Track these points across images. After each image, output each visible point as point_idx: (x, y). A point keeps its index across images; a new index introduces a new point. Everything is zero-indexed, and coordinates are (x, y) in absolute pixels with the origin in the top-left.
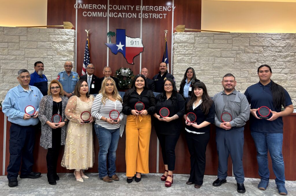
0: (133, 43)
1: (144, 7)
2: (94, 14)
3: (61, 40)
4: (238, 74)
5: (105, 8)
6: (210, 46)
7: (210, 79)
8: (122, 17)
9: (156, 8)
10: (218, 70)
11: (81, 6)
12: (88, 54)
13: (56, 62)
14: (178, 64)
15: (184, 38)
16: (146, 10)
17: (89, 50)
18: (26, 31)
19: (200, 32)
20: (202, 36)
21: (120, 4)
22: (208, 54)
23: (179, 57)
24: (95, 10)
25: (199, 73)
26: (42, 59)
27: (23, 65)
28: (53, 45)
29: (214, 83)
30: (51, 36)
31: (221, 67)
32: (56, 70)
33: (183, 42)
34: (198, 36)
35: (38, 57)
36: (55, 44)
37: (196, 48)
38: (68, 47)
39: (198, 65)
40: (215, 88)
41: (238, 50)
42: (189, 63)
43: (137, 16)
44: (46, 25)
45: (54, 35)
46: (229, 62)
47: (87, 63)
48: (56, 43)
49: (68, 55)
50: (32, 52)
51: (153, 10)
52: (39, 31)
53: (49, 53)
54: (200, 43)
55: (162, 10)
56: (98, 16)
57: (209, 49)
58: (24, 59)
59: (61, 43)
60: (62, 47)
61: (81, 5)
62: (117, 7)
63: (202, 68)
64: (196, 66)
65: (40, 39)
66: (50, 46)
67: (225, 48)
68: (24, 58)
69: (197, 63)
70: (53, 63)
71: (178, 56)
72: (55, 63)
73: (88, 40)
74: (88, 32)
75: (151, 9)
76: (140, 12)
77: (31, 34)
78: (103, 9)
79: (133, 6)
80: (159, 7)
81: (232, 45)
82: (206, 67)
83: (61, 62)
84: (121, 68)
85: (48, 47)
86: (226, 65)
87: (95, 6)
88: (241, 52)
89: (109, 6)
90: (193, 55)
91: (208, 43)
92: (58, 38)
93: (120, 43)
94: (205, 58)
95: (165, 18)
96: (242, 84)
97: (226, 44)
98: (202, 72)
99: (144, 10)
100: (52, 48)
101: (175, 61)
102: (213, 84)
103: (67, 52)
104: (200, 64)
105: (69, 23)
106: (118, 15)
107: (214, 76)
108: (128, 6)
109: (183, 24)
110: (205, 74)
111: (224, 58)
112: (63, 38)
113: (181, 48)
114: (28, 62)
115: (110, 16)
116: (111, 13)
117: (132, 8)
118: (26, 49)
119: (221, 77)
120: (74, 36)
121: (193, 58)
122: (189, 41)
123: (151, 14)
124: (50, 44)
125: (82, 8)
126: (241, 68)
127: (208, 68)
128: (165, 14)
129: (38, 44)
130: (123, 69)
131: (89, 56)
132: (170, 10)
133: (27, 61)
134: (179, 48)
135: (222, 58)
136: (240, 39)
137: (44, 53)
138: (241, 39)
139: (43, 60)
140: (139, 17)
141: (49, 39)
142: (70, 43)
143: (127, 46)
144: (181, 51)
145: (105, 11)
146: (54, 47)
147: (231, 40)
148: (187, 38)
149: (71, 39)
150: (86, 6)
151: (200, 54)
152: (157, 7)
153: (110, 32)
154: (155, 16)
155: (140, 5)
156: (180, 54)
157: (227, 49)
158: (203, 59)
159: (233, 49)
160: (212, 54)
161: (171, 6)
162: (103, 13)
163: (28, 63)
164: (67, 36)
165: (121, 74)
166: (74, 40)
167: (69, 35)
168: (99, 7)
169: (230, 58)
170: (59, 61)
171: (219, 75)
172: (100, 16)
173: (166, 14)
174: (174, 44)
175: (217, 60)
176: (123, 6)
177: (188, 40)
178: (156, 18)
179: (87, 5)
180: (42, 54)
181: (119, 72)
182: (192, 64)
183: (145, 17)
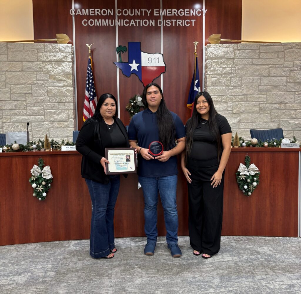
0: (152, 60)
1: (165, 10)
2: (98, 23)
3: (54, 59)
4: (292, 98)
5: (112, 14)
6: (255, 61)
7: (255, 106)
8: (135, 25)
9: (181, 12)
10: (265, 95)
11: (79, 12)
12: (91, 77)
13: (49, 89)
14: (212, 87)
15: (220, 51)
16: (168, 15)
17: (92, 71)
18: (6, 47)
19: (241, 43)
20: (244, 48)
21: (132, 8)
22: (253, 73)
23: (213, 78)
24: (98, 17)
25: (241, 99)
26: (30, 86)
27: (5, 95)
28: (44, 67)
29: (260, 111)
30: (40, 54)
31: (269, 89)
32: (49, 100)
33: (218, 57)
34: (239, 49)
35: (25, 84)
36: (46, 65)
37: (236, 65)
38: (64, 68)
39: (240, 88)
40: (262, 118)
41: (292, 66)
42: (227, 86)
43: (156, 23)
44: (33, 39)
45: (45, 52)
46: (280, 84)
47: (91, 89)
48: (48, 63)
49: (64, 79)
50: (16, 77)
51: (177, 15)
52: (24, 47)
53: (39, 77)
54: (241, 59)
55: (189, 15)
56: (103, 25)
57: (253, 66)
58: (6, 86)
59: (54, 64)
60: (56, 68)
61: (79, 10)
62: (129, 12)
63: (244, 92)
64: (236, 90)
65: (26, 58)
66: (40, 68)
67: (275, 64)
68: (6, 84)
69: (238, 85)
70: (45, 90)
71: (213, 76)
72: (47, 91)
73: (91, 59)
74: (89, 47)
75: (174, 14)
76: (159, 17)
77: (13, 52)
78: (109, 15)
79: (150, 10)
80: (186, 10)
81: (283, 59)
82: (249, 91)
83: (56, 89)
84: (136, 96)
85: (37, 70)
86: (276, 87)
87: (98, 11)
88: (296, 69)
89: (117, 10)
90: (233, 75)
91: (252, 59)
92: (50, 56)
93: (134, 61)
94: (248, 78)
95: (193, 25)
96: (297, 111)
97: (276, 58)
98: (244, 97)
99: (165, 15)
100: (43, 70)
101: (208, 84)
102: (259, 113)
103: (63, 75)
104: (242, 86)
105: (65, 35)
106: (129, 23)
107: (260, 102)
108: (143, 10)
109: (218, 33)
110: (248, 100)
111: (273, 78)
112: (57, 56)
113: (216, 65)
114: (11, 90)
115: (120, 25)
116: (120, 20)
117: (149, 13)
118: (7, 73)
119: (269, 104)
120: (72, 52)
121: (232, 78)
122: (227, 56)
123: (174, 20)
124: (40, 65)
125: (81, 15)
126: (296, 91)
127: (253, 91)
128: (193, 21)
129: (23, 65)
130: (139, 96)
131: (93, 79)
132: (201, 14)
133: (9, 89)
134: (214, 66)
135: (270, 78)
136: (295, 51)
137: (32, 77)
138: (297, 51)
139: (32, 87)
140: (159, 25)
141: (38, 59)
142: (66, 63)
143: (143, 65)
144: (217, 69)
145: (112, 18)
146: (45, 68)
147: (283, 53)
148: (224, 52)
149: (68, 57)
150: (86, 12)
151: (241, 73)
152: (183, 11)
153: (119, 46)
154: (179, 22)
155: (159, 9)
156: (216, 74)
157: (278, 66)
158: (246, 79)
159: (285, 65)
160: (257, 73)
161: (202, 9)
162: (110, 20)
163: (11, 92)
164: (62, 54)
165: (136, 103)
166: (72, 58)
167: (66, 51)
168: (104, 12)
169: (281, 78)
170: (53, 87)
171: (267, 101)
172: (105, 25)
173: (195, 20)
174: (206, 60)
175: (264, 80)
176: (136, 10)
177: (225, 55)
178: (181, 25)
179: (87, 10)
180: (30, 79)
181: (133, 101)
182: (231, 86)
183: (167, 25)
